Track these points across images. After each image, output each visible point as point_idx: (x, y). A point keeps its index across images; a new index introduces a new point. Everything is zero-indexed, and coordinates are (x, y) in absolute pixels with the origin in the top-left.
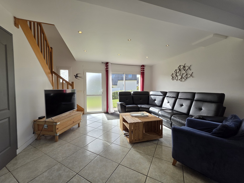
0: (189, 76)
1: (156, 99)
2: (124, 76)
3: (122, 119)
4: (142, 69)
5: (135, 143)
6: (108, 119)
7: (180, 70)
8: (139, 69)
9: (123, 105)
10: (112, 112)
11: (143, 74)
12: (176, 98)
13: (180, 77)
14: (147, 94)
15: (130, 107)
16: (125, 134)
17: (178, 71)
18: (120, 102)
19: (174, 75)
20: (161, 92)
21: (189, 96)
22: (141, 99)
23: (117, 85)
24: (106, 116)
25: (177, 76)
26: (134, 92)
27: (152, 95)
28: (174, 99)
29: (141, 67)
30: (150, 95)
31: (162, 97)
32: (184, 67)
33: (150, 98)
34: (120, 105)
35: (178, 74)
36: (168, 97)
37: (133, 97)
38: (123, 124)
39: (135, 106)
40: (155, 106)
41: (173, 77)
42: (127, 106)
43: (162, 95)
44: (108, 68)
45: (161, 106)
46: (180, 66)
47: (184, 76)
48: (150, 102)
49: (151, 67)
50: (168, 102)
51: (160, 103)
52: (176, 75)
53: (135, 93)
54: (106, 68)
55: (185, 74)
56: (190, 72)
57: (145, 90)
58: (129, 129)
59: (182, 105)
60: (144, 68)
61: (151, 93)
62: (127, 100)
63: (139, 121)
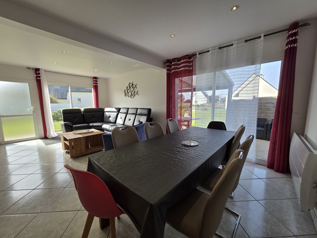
0: (136, 93)
1: (111, 116)
2: (68, 88)
3: (63, 138)
4: (94, 82)
5: (77, 157)
6: (47, 144)
7: (130, 87)
8: (91, 82)
9: (69, 125)
10: (53, 136)
11: (96, 88)
12: (127, 113)
13: (130, 94)
14: (102, 111)
15: (79, 126)
16: (66, 151)
17: (129, 88)
18: (64, 122)
19: (126, 92)
20: (115, 108)
21: (134, 112)
22: (94, 117)
23: (66, 99)
24: (44, 142)
25: (128, 93)
26: (85, 110)
27: (106, 112)
28: (125, 115)
29: (93, 79)
30: (105, 112)
31: (116, 113)
32: (132, 85)
33: (105, 116)
34: (64, 126)
35: (129, 91)
36: (121, 113)
37: (83, 115)
38: (65, 143)
39: (86, 125)
40: (109, 122)
41: (125, 93)
42: (74, 126)
43: (116, 111)
44: (39, 77)
45: (115, 122)
46: (130, 83)
47: (133, 93)
48: (105, 120)
49: (106, 80)
50: (121, 118)
51: (115, 119)
52: (128, 91)
53: (87, 111)
54: (37, 77)
55: (133, 92)
56: (136, 90)
57: (100, 107)
58: (69, 145)
59: (130, 120)
60: (97, 81)
61: (106, 110)
62: (76, 119)
63: (80, 136)
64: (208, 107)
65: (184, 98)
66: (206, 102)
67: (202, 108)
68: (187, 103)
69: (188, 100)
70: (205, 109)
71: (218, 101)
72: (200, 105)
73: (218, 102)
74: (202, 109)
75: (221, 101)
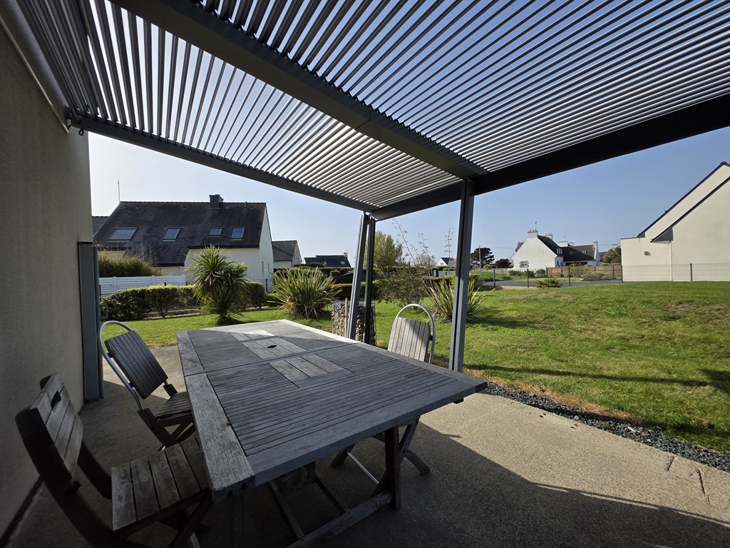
23: (182, 265)
64: (562, 276)
65: (492, 256)
66: (553, 265)
67: (542, 280)
68: (499, 267)
69: (501, 260)
70: (553, 282)
71: (592, 259)
72: (538, 272)
73: (590, 263)
74: (541, 283)
75: (601, 260)
